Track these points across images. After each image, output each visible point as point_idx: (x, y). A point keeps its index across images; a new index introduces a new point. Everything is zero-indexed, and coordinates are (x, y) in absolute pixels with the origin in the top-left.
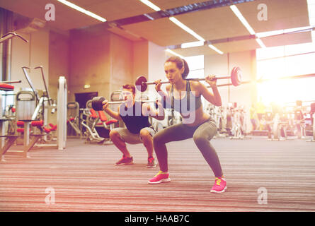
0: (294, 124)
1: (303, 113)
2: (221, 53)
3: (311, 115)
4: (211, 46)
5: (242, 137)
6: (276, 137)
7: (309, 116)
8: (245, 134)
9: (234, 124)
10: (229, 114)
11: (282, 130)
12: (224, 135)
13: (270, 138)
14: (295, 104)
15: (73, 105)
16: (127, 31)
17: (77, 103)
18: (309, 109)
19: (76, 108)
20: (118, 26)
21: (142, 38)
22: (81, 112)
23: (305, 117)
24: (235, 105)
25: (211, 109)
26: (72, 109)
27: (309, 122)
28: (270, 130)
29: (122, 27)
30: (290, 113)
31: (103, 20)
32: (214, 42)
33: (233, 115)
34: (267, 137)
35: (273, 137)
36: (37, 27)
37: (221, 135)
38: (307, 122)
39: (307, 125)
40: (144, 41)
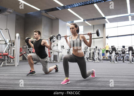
0: (122, 56)
1: (125, 51)
2: (91, 25)
3: (129, 52)
4: (86, 22)
5: (99, 61)
6: (113, 62)
7: (128, 53)
8: (100, 60)
9: (95, 56)
10: (94, 51)
11: (116, 58)
12: (91, 60)
13: (111, 62)
14: (122, 47)
15: (25, 47)
16: (50, 15)
17: (27, 46)
18: (128, 49)
19: (27, 48)
20: (45, 12)
21: (56, 18)
22: (29, 50)
23: (126, 53)
24: (96, 47)
25: (86, 49)
26: (25, 48)
27: (128, 55)
28: (111, 58)
29: (47, 13)
30: (120, 51)
31: (39, 10)
32: (87, 20)
33: (95, 52)
34: (110, 61)
35: (112, 61)
36: (10, 12)
37: (90, 60)
38: (127, 55)
39: (127, 56)
40: (57, 19)
